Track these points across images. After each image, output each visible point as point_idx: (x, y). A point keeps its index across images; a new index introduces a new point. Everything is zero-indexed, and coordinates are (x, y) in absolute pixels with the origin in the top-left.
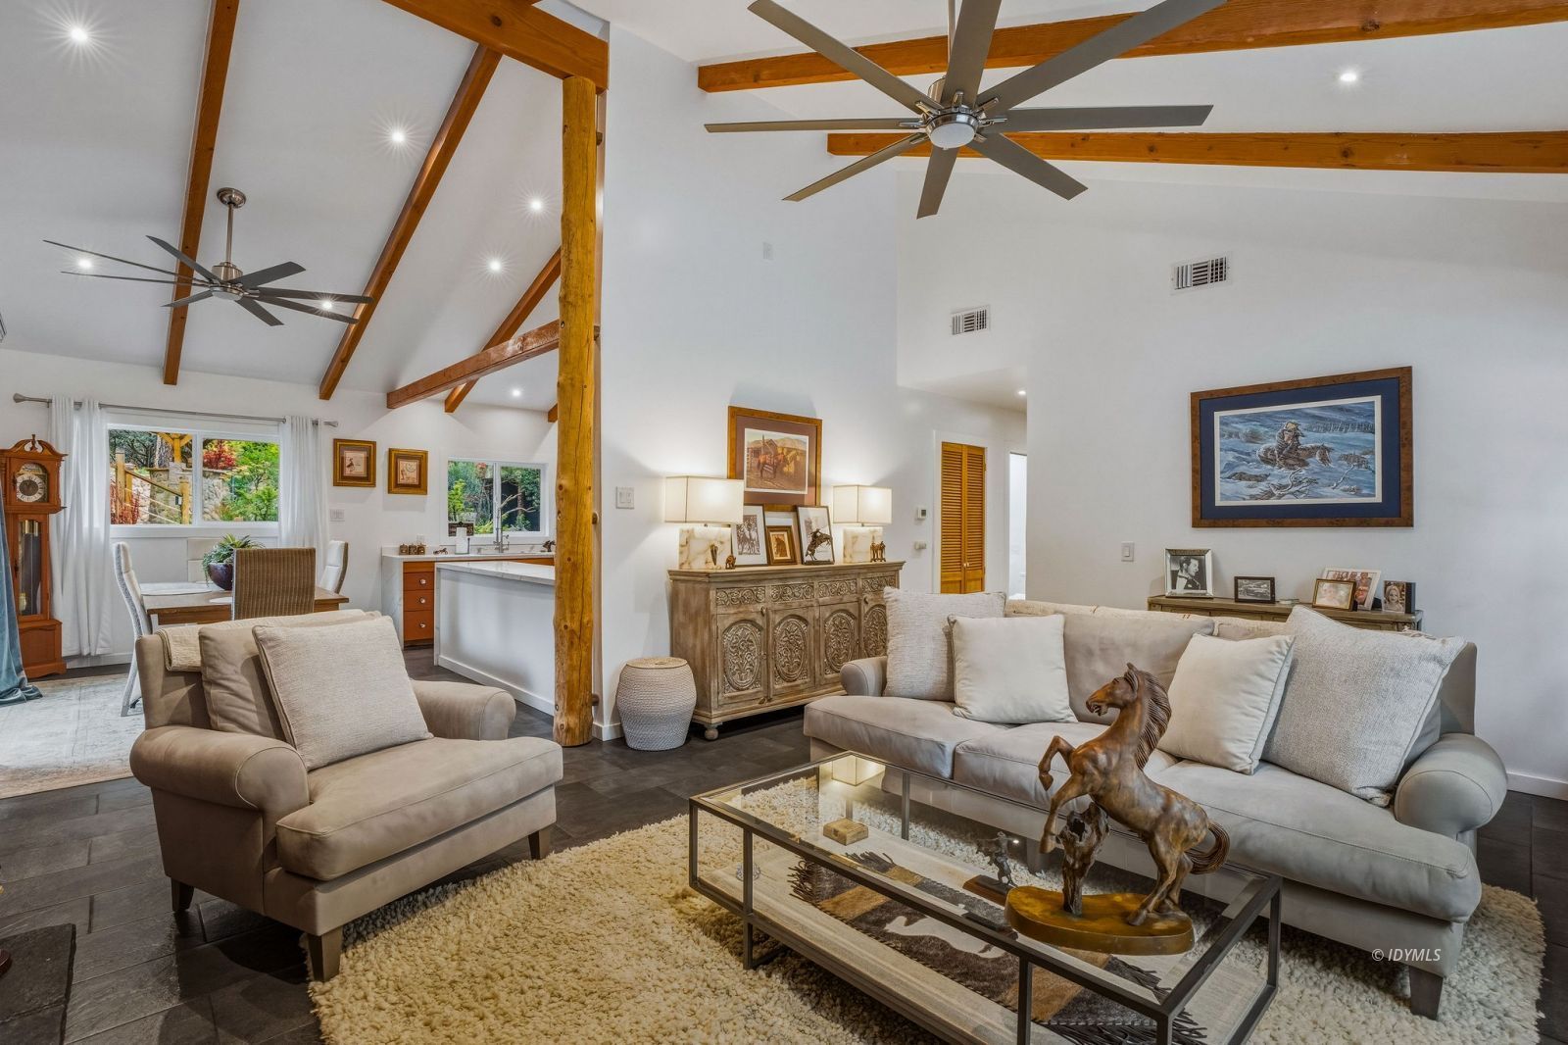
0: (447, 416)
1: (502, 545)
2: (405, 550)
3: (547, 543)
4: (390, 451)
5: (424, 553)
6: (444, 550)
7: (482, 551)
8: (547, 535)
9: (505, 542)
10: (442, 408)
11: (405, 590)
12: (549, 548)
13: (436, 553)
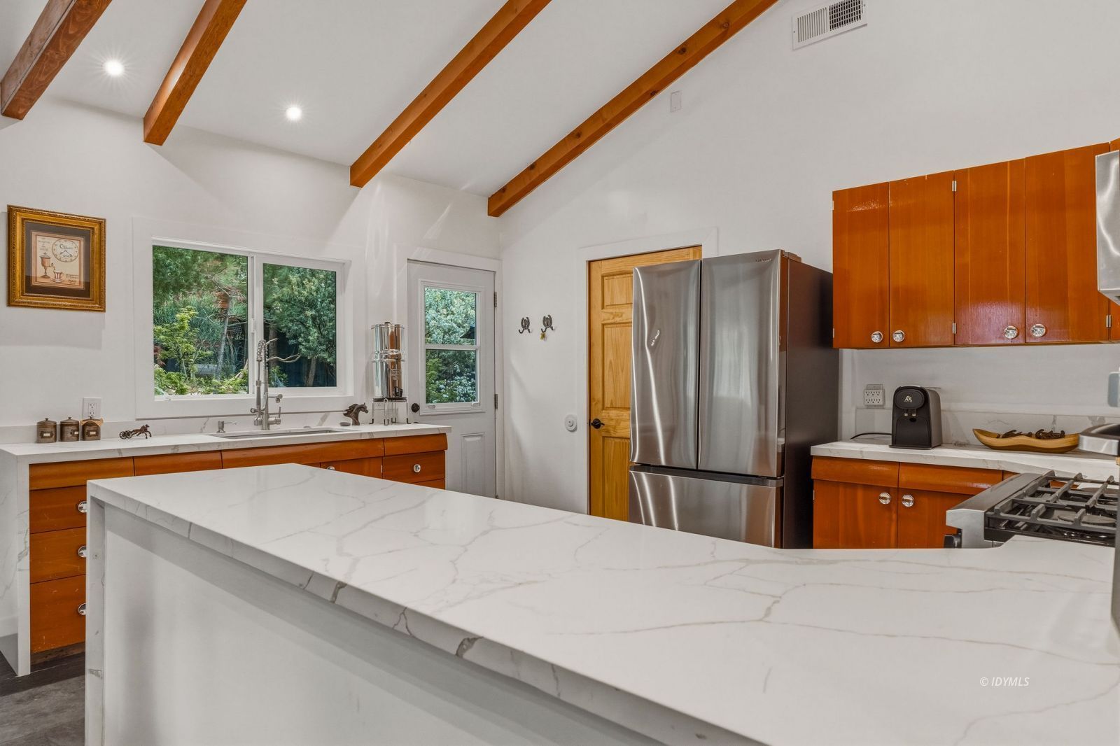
0: (149, 148)
1: (268, 415)
2: (49, 431)
3: (352, 408)
4: (11, 211)
5: (97, 436)
6: (144, 430)
7: (229, 430)
8: (350, 393)
9: (273, 407)
10: (139, 132)
11: (34, 531)
12: (357, 417)
13: (126, 435)
